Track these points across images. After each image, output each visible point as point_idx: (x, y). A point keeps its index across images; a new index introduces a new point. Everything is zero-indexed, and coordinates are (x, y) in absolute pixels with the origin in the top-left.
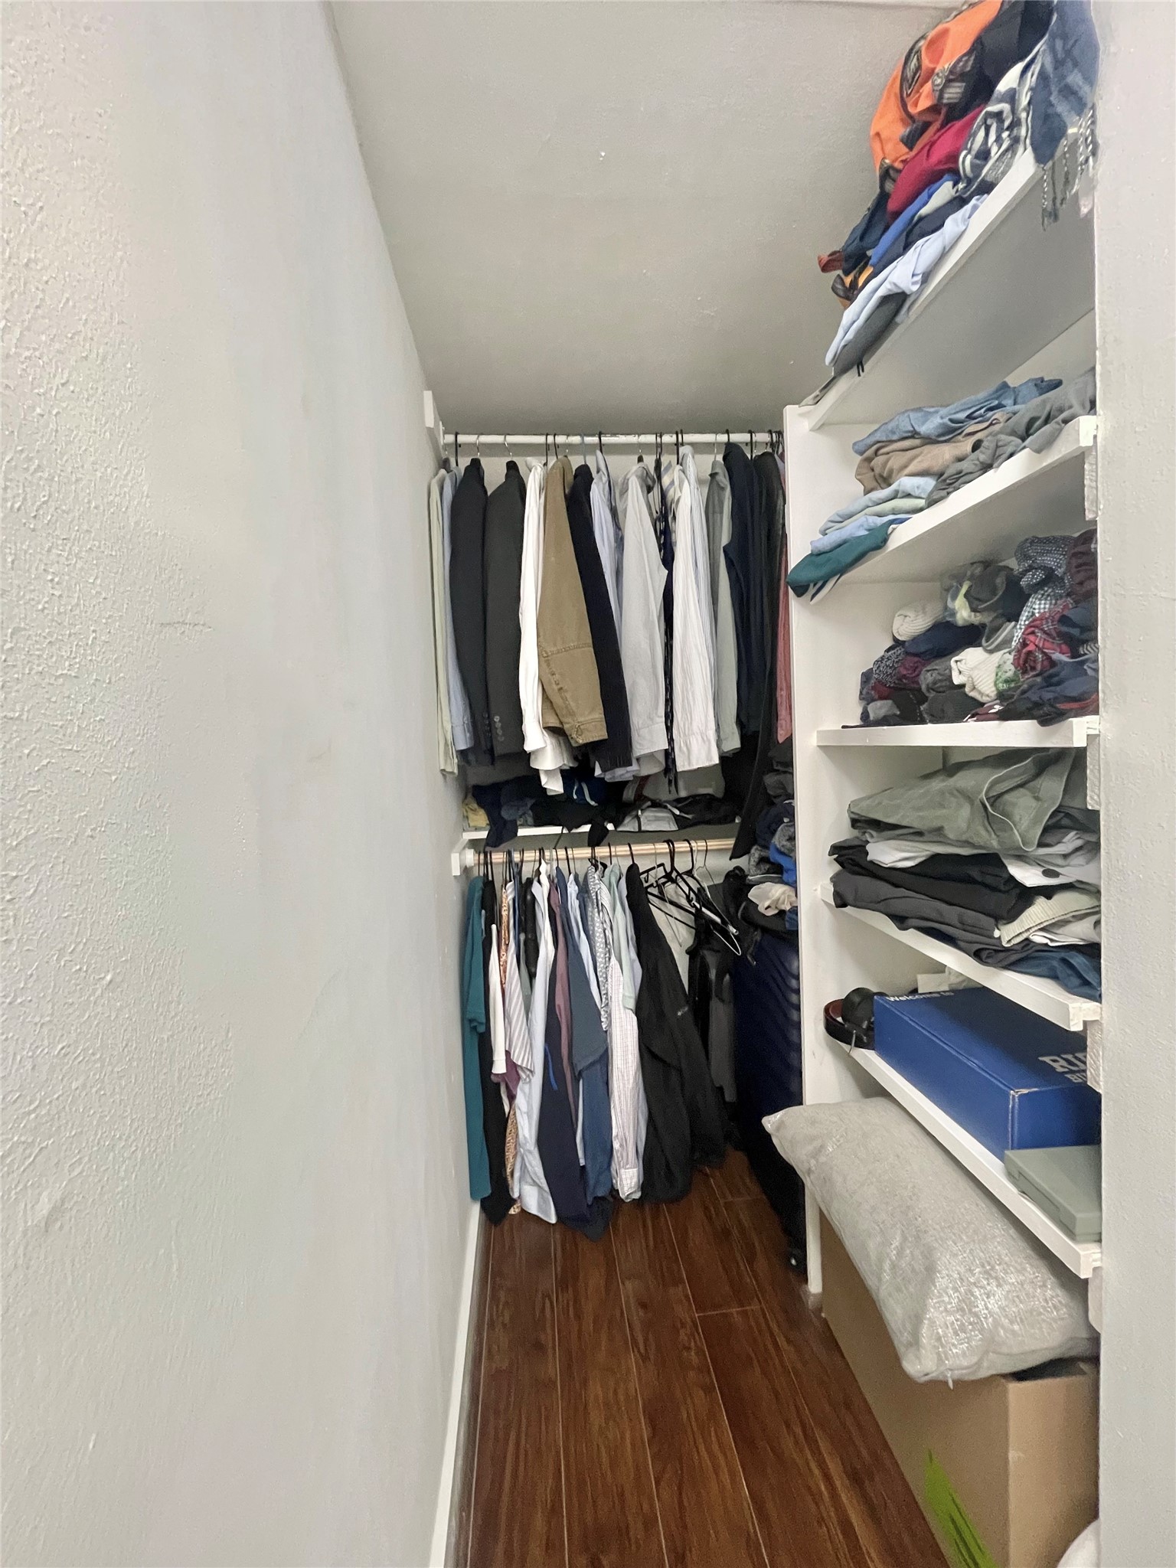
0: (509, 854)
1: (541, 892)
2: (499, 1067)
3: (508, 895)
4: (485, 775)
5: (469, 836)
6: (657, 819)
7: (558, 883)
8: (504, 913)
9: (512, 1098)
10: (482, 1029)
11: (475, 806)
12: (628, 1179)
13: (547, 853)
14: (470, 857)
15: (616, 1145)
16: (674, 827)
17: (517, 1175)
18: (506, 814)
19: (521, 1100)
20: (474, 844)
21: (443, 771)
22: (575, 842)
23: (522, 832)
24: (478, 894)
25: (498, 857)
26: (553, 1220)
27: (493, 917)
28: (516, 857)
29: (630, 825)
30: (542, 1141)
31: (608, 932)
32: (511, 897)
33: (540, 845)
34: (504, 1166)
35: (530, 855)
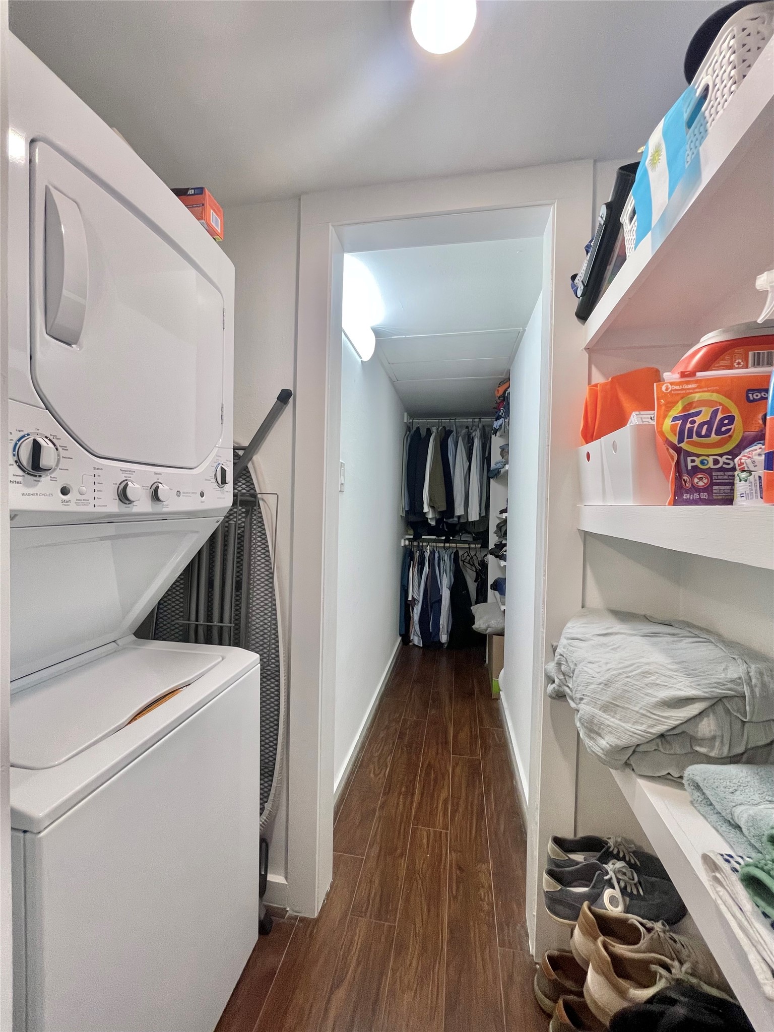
0: (419, 543)
1: (427, 554)
2: (410, 598)
3: (417, 554)
4: (413, 518)
5: (407, 537)
6: (467, 537)
7: (433, 553)
8: (415, 559)
9: (413, 609)
10: (406, 588)
11: (410, 528)
12: (444, 638)
13: (430, 544)
14: (407, 542)
15: (441, 627)
16: (472, 540)
17: (412, 633)
18: (419, 531)
19: (415, 610)
20: (408, 539)
21: (401, 516)
22: (441, 541)
23: (423, 537)
24: (408, 552)
25: (415, 543)
26: (421, 646)
27: (412, 559)
28: (421, 544)
29: (457, 538)
30: (421, 622)
31: (445, 567)
32: (418, 555)
33: (428, 541)
34: (409, 630)
35: (425, 544)
